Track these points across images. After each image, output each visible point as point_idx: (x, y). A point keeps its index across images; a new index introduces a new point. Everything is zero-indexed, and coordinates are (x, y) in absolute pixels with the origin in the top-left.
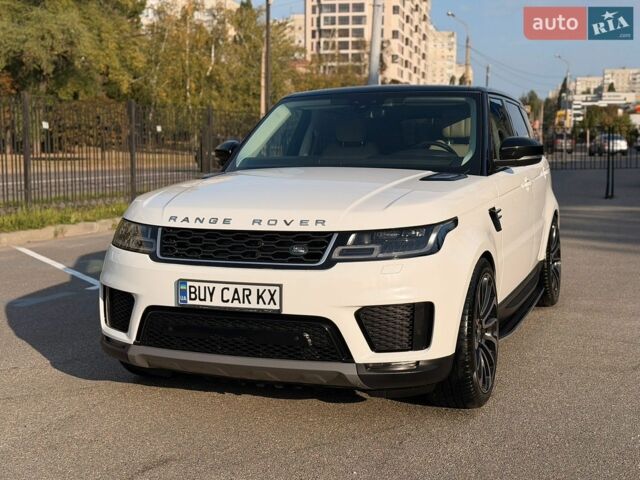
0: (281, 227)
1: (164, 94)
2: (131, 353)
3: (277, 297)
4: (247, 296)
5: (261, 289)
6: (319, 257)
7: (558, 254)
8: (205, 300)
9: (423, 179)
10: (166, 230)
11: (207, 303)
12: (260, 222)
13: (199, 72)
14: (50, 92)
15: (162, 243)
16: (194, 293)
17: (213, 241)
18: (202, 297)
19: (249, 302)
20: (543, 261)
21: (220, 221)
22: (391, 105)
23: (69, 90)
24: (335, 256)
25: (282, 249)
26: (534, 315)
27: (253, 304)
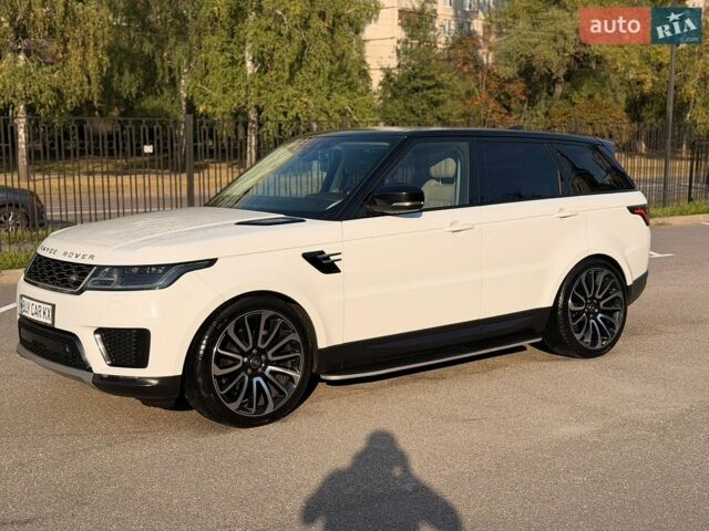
0: (73, 259)
3: (50, 314)
4: (40, 311)
5: (44, 306)
6: (80, 284)
11: (27, 314)
12: (66, 254)
16: (24, 306)
18: (26, 309)
19: (40, 316)
20: (551, 308)
23: (583, 94)
24: (89, 285)
25: (67, 276)
27: (42, 318)
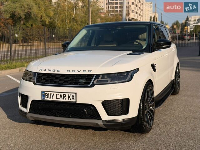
0: (76, 73)
1: (59, 24)
2: (27, 116)
3: (75, 97)
4: (65, 97)
5: (69, 94)
6: (89, 83)
7: (179, 77)
8: (51, 98)
9: (128, 55)
10: (39, 74)
11: (52, 99)
12: (69, 71)
13: (70, 17)
14: (24, 24)
15: (37, 78)
16: (47, 96)
17: (54, 78)
18: (50, 97)
19: (65, 99)
20: (174, 80)
21: (56, 71)
22: (120, 28)
23: (30, 24)
24: (95, 83)
25: (77, 80)
26: (170, 98)
27: (67, 100)
